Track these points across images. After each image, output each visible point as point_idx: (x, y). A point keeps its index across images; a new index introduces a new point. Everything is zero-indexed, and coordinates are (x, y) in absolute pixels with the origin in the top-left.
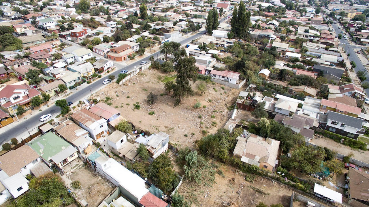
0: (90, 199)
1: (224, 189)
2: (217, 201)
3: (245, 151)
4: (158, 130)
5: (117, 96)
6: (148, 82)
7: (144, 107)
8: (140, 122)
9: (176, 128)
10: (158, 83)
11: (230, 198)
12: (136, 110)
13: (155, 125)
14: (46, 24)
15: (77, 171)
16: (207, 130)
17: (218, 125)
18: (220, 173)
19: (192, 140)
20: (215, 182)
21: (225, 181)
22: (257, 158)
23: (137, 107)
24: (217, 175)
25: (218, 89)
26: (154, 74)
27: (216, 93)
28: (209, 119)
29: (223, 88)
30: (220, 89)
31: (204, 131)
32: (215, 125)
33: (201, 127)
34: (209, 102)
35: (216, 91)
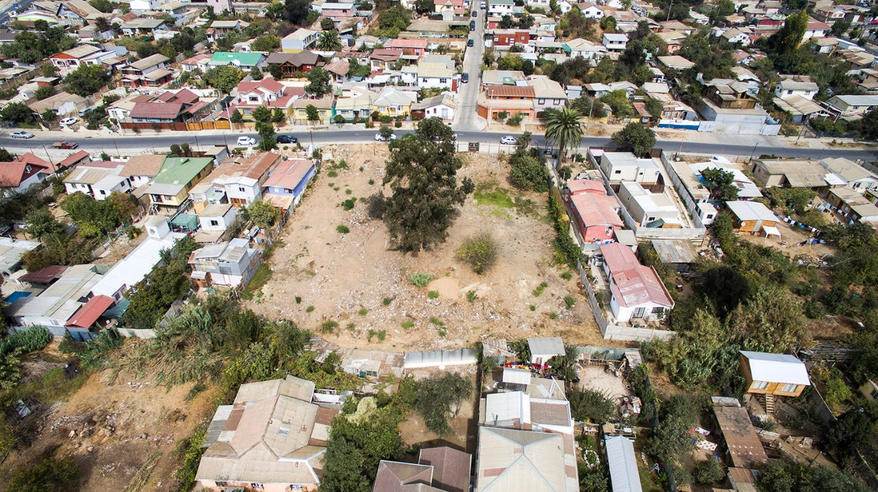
4: (297, 257)
5: (361, 169)
7: (359, 211)
8: (307, 228)
9: (318, 278)
12: (342, 209)
13: (308, 248)
14: (494, 7)
16: (344, 330)
17: (379, 345)
19: (291, 315)
20: (170, 388)
21: (176, 404)
23: (349, 205)
25: (553, 295)
26: (494, 173)
27: (529, 297)
28: (393, 320)
29: (569, 302)
30: (559, 298)
31: (336, 325)
32: (375, 339)
33: (344, 316)
34: (464, 296)
35: (537, 293)
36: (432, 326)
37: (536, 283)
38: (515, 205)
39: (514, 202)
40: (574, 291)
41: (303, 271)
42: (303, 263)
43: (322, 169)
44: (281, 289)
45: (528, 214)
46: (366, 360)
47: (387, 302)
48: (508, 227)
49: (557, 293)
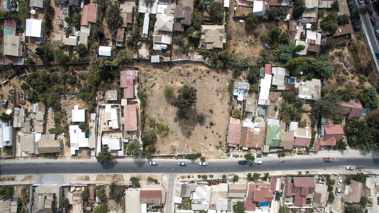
0: (278, 98)
1: (241, 47)
2: (248, 48)
3: (219, 42)
4: (223, 98)
5: (210, 145)
6: (178, 139)
7: (208, 121)
8: (223, 112)
9: (215, 89)
10: (174, 131)
11: (244, 43)
12: (214, 123)
13: (220, 102)
15: (270, 115)
16: (204, 71)
17: (195, 67)
18: (234, 52)
19: (218, 75)
20: (240, 52)
21: (237, 48)
22: (221, 35)
23: (212, 124)
24: (236, 53)
25: (150, 83)
26: (162, 143)
27: (156, 83)
28: (192, 75)
29: (146, 81)
30: (148, 82)
31: (206, 73)
32: (196, 69)
33: (204, 76)
34: (174, 83)
35: (154, 84)
36: (182, 74)
37: (154, 88)
38: (155, 125)
39: (156, 127)
40: (144, 84)
41: (220, 92)
42: (220, 96)
43: (225, 146)
44: (224, 84)
45: (152, 119)
46: (197, 58)
47: (194, 81)
48: (159, 113)
49: (149, 84)
